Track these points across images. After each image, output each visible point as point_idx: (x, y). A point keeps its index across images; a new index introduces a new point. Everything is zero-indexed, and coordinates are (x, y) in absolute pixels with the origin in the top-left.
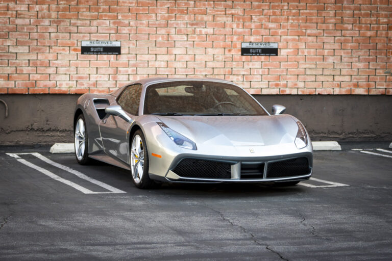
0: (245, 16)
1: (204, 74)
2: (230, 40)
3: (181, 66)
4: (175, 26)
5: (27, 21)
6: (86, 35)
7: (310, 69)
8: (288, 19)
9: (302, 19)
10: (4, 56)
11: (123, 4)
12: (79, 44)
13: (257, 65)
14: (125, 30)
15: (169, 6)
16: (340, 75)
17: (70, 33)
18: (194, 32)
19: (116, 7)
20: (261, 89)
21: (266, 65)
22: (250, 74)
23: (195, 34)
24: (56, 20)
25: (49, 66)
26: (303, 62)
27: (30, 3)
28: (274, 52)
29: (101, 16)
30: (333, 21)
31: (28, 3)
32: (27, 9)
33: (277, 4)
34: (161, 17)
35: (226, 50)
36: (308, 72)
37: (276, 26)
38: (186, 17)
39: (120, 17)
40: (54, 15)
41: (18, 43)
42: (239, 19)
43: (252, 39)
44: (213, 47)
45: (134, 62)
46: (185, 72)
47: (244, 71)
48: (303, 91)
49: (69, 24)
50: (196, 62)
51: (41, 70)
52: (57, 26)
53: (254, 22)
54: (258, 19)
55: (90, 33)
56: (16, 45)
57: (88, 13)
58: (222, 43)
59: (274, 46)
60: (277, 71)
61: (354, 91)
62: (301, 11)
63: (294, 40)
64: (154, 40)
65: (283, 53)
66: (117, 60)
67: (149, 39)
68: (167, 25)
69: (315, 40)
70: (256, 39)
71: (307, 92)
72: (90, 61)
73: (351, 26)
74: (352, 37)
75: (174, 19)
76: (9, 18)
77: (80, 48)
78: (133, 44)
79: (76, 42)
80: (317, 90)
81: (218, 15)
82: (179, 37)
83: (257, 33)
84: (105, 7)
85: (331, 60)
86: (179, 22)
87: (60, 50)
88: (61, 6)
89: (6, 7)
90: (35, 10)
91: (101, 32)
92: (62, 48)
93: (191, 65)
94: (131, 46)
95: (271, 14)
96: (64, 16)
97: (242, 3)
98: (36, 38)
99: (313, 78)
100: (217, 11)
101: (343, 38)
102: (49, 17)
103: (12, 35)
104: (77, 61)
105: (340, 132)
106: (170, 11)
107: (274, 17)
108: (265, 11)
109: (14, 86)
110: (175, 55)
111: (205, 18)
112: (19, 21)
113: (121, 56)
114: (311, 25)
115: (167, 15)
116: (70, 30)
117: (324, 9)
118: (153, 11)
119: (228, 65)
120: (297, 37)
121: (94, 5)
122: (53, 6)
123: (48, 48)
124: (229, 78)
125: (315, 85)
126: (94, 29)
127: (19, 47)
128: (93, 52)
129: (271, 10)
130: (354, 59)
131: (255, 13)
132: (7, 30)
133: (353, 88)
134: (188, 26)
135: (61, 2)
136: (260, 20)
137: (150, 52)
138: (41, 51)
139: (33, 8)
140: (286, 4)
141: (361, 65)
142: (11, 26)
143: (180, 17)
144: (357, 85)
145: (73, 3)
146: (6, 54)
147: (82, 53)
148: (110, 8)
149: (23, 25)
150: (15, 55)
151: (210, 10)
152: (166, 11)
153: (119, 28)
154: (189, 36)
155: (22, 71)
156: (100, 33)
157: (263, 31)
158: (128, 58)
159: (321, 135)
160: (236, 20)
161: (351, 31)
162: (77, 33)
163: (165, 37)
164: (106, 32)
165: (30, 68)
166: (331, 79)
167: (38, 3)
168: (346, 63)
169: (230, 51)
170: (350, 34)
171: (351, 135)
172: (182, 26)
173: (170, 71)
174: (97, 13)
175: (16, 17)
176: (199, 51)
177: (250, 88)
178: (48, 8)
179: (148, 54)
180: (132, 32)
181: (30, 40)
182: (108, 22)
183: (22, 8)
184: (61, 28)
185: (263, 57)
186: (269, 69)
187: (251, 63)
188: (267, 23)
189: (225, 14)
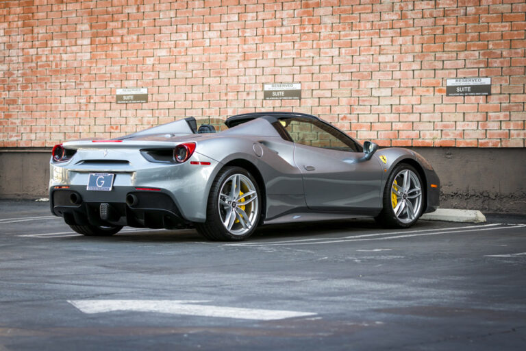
5: (390, 58)
6: (452, 71)
11: (494, 29)
12: (444, 83)
14: (496, 63)
17: (435, 70)
19: (486, 33)
24: (420, 54)
25: (413, 112)
27: (394, 35)
29: (470, 46)
31: (391, 35)
32: (390, 43)
39: (491, 46)
40: (418, 48)
41: (380, 85)
45: (507, 105)
49: (434, 59)
51: (404, 117)
52: (421, 62)
56: (379, 87)
57: (455, 44)
66: (487, 102)
72: (456, 104)
76: (373, 55)
77: (445, 88)
78: (506, 81)
79: (441, 81)
87: (423, 92)
88: (426, 37)
89: (369, 42)
90: (399, 43)
91: (469, 66)
92: (425, 89)
94: (504, 84)
96: (429, 49)
98: (399, 78)
102: (413, 51)
103: (375, 75)
104: (442, 105)
109: (376, 137)
112: (382, 59)
113: (492, 97)
116: (435, 66)
121: (461, 32)
122: (417, 38)
123: (411, 89)
126: (460, 63)
127: (382, 90)
128: (460, 92)
132: (370, 70)
135: (426, 32)
138: (404, 94)
139: (396, 41)
142: (374, 65)
145: (438, 32)
146: (368, 99)
147: (447, 95)
148: (479, 35)
149: (386, 63)
150: (377, 99)
153: (489, 60)
155: (385, 118)
156: (468, 68)
158: (500, 99)
162: (442, 69)
164: (475, 66)
165: (392, 115)
167: (402, 35)
174: (464, 43)
175: (380, 54)
178: (411, 40)
180: (506, 65)
181: (392, 81)
182: (477, 53)
183: (385, 41)
184: (425, 65)
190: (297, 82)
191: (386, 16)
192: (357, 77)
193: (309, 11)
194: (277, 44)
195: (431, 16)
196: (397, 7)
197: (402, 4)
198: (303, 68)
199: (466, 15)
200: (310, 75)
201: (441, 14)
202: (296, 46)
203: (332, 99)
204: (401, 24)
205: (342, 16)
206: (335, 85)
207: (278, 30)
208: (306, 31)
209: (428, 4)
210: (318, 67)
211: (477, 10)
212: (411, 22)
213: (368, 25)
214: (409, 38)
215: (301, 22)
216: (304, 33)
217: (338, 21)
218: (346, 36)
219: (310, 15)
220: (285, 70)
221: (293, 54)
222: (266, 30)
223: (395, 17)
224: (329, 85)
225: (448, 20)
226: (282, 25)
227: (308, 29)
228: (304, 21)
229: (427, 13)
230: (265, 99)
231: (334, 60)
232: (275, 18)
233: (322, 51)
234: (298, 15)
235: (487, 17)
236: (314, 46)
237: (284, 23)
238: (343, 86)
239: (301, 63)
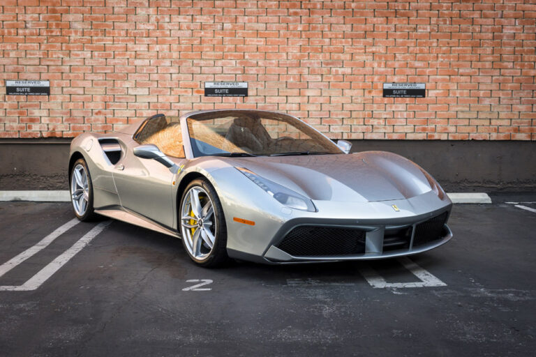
0: (388, 54)
1: (341, 117)
2: (370, 80)
3: (315, 108)
4: (308, 65)
5: (147, 62)
6: (210, 76)
7: (462, 112)
8: (437, 57)
9: (454, 57)
10: (123, 98)
11: (250, 43)
12: (202, 85)
13: (401, 107)
15: (301, 44)
16: (498, 118)
17: (193, 74)
18: (330, 72)
19: (242, 46)
20: (406, 133)
21: (411, 108)
22: (394, 118)
23: (330, 74)
24: (178, 60)
25: (171, 109)
26: (455, 104)
27: (149, 43)
28: (421, 93)
29: (227, 56)
30: (490, 58)
31: (147, 43)
32: (147, 49)
33: (424, 41)
34: (293, 56)
35: (366, 91)
36: (461, 115)
37: (423, 65)
38: (321, 56)
39: (247, 57)
40: (175, 55)
41: (137, 85)
42: (380, 58)
43: (396, 79)
44: (350, 89)
45: (263, 104)
46: (320, 115)
47: (387, 114)
48: (454, 137)
49: (191, 65)
50: (331, 105)
51: (162, 112)
52: (179, 67)
53: (398, 61)
54: (404, 58)
55: (214, 74)
56: (136, 87)
57: (213, 53)
58: (361, 84)
59: (422, 86)
60: (424, 115)
61: (514, 136)
62: (453, 48)
63: (444, 80)
64: (285, 80)
65: (431, 94)
66: (244, 101)
67: (279, 80)
68: (299, 65)
69: (469, 80)
70: (401, 80)
71: (459, 137)
72: (214, 103)
73: (512, 64)
74: (513, 76)
75: (307, 58)
76: (128, 59)
77: (204, 90)
78: (262, 85)
79: (199, 83)
80: (471, 135)
81: (359, 54)
82: (313, 77)
83: (402, 73)
84: (230, 46)
85: (487, 102)
86: (313, 61)
87: (181, 92)
88: (183, 46)
89: (124, 47)
90: (155, 50)
91: (226, 72)
92: (183, 90)
93: (326, 107)
94: (259, 87)
95: (418, 52)
96: (187, 57)
97: (384, 40)
98: (157, 79)
99: (466, 122)
100: (357, 49)
101: (501, 78)
102: (170, 57)
103: (131, 76)
104: (201, 103)
105: (497, 181)
106: (302, 49)
107: (421, 55)
108: (411, 49)
110: (309, 96)
111: (342, 56)
112: (138, 62)
113: (248, 98)
114: (464, 63)
115: (299, 54)
116: (193, 70)
117: (480, 45)
118: (284, 50)
119: (368, 108)
120: (448, 77)
121: (218, 44)
122: (175, 46)
123: (169, 90)
124: (369, 121)
125: (468, 129)
126: (218, 69)
127: (139, 89)
128: (218, 94)
129: (418, 48)
130: (514, 101)
131: (398, 50)
132: (126, 72)
133: (513, 133)
134: (323, 65)
135: (183, 42)
136: (405, 59)
137: (280, 94)
138: (162, 93)
139: (153, 48)
140: (435, 40)
141: (522, 108)
142: (130, 67)
143: (314, 56)
144: (518, 130)
145: (195, 42)
146: (125, 96)
147: (206, 95)
148: (236, 47)
149: (142, 66)
150: (134, 97)
151: (348, 48)
152: (298, 49)
153: (246, 68)
154: (324, 77)
155: (142, 114)
156: (225, 74)
157: (408, 71)
158: (256, 100)
159: (475, 184)
160: (377, 59)
161: (512, 70)
162: (200, 74)
163: (297, 77)
164: (232, 72)
165: (150, 111)
166: (487, 123)
167: (159, 43)
168: (505, 106)
169: (370, 92)
170: (510, 73)
171: (510, 185)
172: (316, 65)
173: (303, 114)
174: (221, 53)
175: (135, 58)
176: (335, 93)
177: (393, 132)
178: (168, 48)
179: (278, 96)
180: (261, 72)
181: (150, 82)
182: (234, 62)
183: (142, 48)
184: (183, 69)
185: (408, 99)
186: (415, 112)
187: (394, 106)
188: (413, 62)
189: (365, 52)
190: (45, 80)
191: (142, 26)
192: (112, 77)
193: (57, 16)
194: (20, 45)
195: (188, 28)
196: (153, 19)
197: (159, 17)
198: (51, 68)
199: (223, 29)
200: (59, 74)
201: (199, 27)
202: (43, 47)
203: (84, 96)
204: (158, 33)
205: (94, 22)
206: (88, 84)
207: (20, 31)
208: (54, 34)
209: (185, 18)
210: (68, 67)
211: (234, 26)
212: (168, 32)
213: (123, 33)
214: (166, 46)
215: (48, 26)
216: (52, 36)
217: (90, 27)
218: (98, 40)
219: (56, 19)
220: (31, 68)
221: (39, 54)
222: (6, 31)
223: (151, 28)
224: (81, 83)
225: (205, 33)
226: (26, 27)
227: (56, 32)
228: (51, 25)
229: (184, 26)
230: (7, 94)
231: (87, 62)
232: (17, 20)
233: (72, 52)
234: (44, 18)
235: (243, 33)
236: (64, 48)
237: (27, 25)
238: (97, 84)
239: (48, 63)
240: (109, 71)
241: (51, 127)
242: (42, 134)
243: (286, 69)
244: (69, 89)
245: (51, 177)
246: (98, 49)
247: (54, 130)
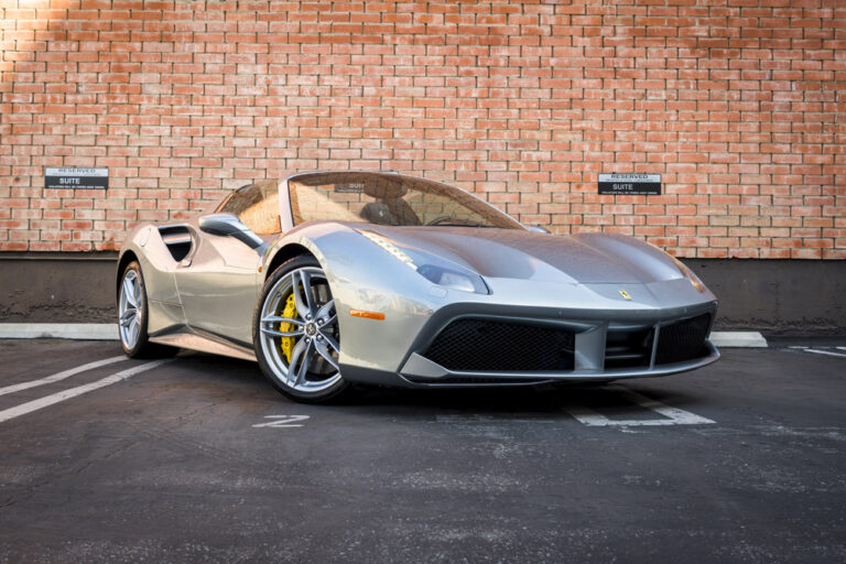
0: (605, 132)
2: (579, 169)
4: (487, 147)
5: (250, 142)
7: (717, 216)
8: (678, 136)
9: (702, 136)
11: (402, 115)
13: (626, 209)
14: (405, 155)
15: (476, 117)
16: (771, 227)
17: (318, 160)
18: (519, 157)
19: (390, 118)
21: (640, 210)
22: (614, 225)
23: (520, 160)
24: (296, 139)
26: (706, 205)
27: (255, 114)
28: (655, 188)
29: (368, 133)
30: (756, 138)
31: (252, 114)
32: (251, 124)
33: (658, 112)
34: (464, 134)
35: (573, 185)
36: (714, 222)
37: (656, 148)
38: (506, 134)
39: (397, 135)
40: (292, 132)
42: (593, 137)
43: (617, 167)
44: (550, 182)
47: (604, 219)
48: (705, 253)
49: (315, 146)
50: (521, 205)
52: (298, 149)
53: (620, 141)
54: (628, 137)
55: (349, 160)
56: (234, 178)
57: (347, 129)
58: (565, 175)
59: (655, 179)
60: (660, 220)
61: (795, 253)
62: (700, 123)
63: (688, 169)
64: (453, 169)
65: (670, 190)
67: (444, 168)
68: (474, 146)
69: (725, 170)
70: (624, 168)
71: (713, 254)
73: (788, 146)
74: (791, 165)
75: (485, 137)
76: (224, 137)
80: (731, 250)
81: (559, 131)
82: (494, 164)
83: (626, 160)
84: (373, 119)
85: (753, 202)
86: (494, 142)
88: (304, 119)
89: (219, 120)
90: (264, 124)
91: (367, 158)
95: (649, 128)
96: (309, 135)
97: (599, 111)
98: (264, 166)
99: (723, 232)
100: (558, 124)
101: (774, 166)
102: (286, 135)
103: (227, 162)
105: (772, 321)
106: (478, 124)
107: (652, 133)
108: (638, 124)
111: (537, 135)
112: (238, 142)
114: (716, 145)
115: (473, 131)
116: (317, 154)
117: (740, 120)
118: (452, 125)
119: (576, 210)
120: (694, 166)
121: (355, 116)
122: (292, 120)
124: (577, 229)
125: (727, 242)
126: (355, 153)
127: (237, 181)
128: (355, 189)
129: (649, 123)
130: (794, 201)
131: (620, 126)
132: (220, 156)
133: (794, 249)
134: (509, 148)
135: (304, 113)
136: (630, 138)
139: (261, 121)
140: (674, 112)
141: (807, 211)
142: (225, 150)
143: (495, 134)
144: (801, 244)
145: (322, 114)
146: (218, 192)
147: (337, 191)
148: (381, 121)
149: (244, 147)
151: (546, 123)
152: (473, 124)
153: (396, 151)
154: (511, 164)
156: (365, 160)
157: (635, 156)
159: (739, 325)
160: (589, 138)
161: (789, 156)
162: (329, 159)
163: (471, 164)
164: (376, 157)
166: (754, 232)
167: (269, 114)
168: (780, 208)
169: (579, 187)
170: (786, 160)
171: (792, 327)
172: (499, 147)
174: (360, 129)
175: (235, 136)
176: (527, 188)
178: (283, 122)
180: (418, 158)
182: (378, 142)
183: (243, 121)
184: (304, 152)
185: (635, 197)
186: (646, 216)
187: (615, 207)
188: (641, 143)
189: (571, 129)
190: (101, 167)
191: (244, 91)
192: (199, 163)
193: (123, 77)
194: (67, 116)
195: (312, 94)
196: (261, 80)
197: (270, 77)
198: (111, 149)
199: (362, 96)
200: (124, 159)
201: (328, 92)
202: (101, 119)
203: (158, 190)
204: (268, 101)
205: (176, 85)
206: (164, 174)
207: (70, 98)
208: (117, 101)
209: (308, 80)
210: (136, 149)
211: (379, 91)
212: (283, 100)
213: (217, 100)
214: (279, 119)
215: (110, 90)
216: (115, 104)
217: (170, 92)
218: (182, 111)
219: (122, 80)
220: (83, 150)
221: (95, 130)
222: (49, 97)
223: (259, 93)
224: (154, 172)
225: (337, 100)
226: (78, 92)
227: (121, 99)
228: (115, 88)
229: (307, 91)
230: (47, 187)
231: (163, 141)
232: (66, 81)
233: (143, 127)
234: (104, 79)
235: (392, 101)
236: (131, 121)
237: (80, 89)
238: (177, 174)
239: (108, 143)
240: (195, 155)
241: (108, 236)
242: (94, 246)
243: (454, 152)
244: (138, 180)
245: (106, 310)
246: (181, 123)
247: (112, 239)
